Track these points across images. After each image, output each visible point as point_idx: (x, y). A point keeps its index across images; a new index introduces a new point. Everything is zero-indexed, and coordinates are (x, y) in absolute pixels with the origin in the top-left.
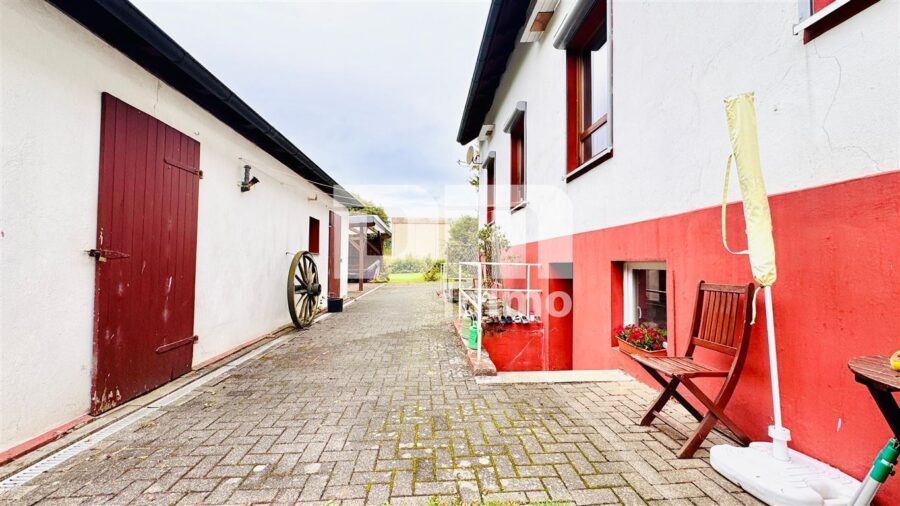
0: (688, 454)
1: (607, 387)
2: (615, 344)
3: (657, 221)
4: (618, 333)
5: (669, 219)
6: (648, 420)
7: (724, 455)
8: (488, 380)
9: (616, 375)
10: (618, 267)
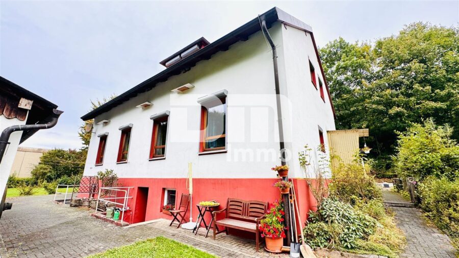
0: (178, 228)
1: (160, 222)
2: (161, 211)
3: (175, 179)
4: (162, 208)
5: (178, 179)
6: (171, 225)
7: (184, 226)
8: (127, 227)
9: (161, 220)
10: (164, 189)
